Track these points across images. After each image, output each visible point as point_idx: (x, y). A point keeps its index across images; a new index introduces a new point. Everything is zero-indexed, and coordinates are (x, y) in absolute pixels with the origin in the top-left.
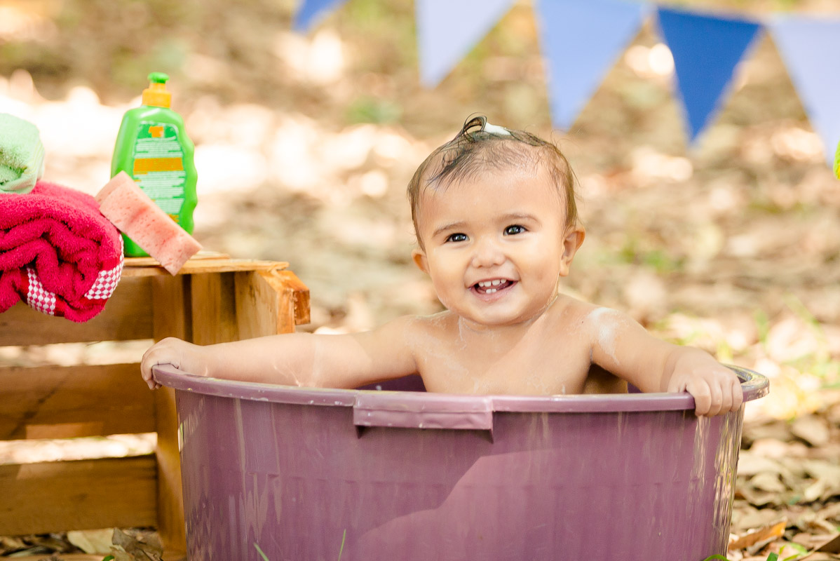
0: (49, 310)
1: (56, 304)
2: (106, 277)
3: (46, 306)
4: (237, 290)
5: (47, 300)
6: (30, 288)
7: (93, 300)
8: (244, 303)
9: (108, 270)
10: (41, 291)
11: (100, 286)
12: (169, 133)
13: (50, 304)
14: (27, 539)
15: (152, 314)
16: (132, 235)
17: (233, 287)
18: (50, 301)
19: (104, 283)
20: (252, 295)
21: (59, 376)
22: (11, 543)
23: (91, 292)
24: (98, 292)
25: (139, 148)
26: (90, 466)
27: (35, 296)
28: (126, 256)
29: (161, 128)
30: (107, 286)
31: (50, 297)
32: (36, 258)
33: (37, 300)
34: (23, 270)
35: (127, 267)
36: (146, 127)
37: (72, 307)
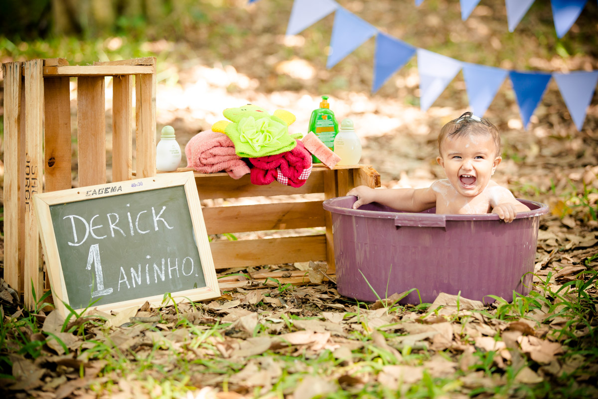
0: (285, 184)
1: (288, 181)
2: (306, 171)
3: (284, 182)
4: (354, 175)
5: (284, 180)
6: (278, 176)
7: (301, 180)
8: (357, 179)
9: (307, 169)
10: (282, 177)
11: (304, 175)
12: (329, 118)
13: (286, 181)
14: (279, 265)
15: (323, 184)
16: (316, 155)
17: (353, 174)
18: (286, 180)
19: (305, 173)
20: (360, 177)
21: (290, 206)
22: (274, 267)
23: (301, 177)
24: (303, 177)
25: (318, 123)
26: (302, 239)
27: (280, 178)
28: (313, 163)
29: (326, 116)
30: (306, 175)
31: (286, 179)
32: (280, 165)
33: (281, 180)
34: (276, 169)
35: (314, 167)
36: (321, 116)
37: (294, 182)
